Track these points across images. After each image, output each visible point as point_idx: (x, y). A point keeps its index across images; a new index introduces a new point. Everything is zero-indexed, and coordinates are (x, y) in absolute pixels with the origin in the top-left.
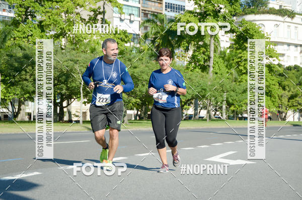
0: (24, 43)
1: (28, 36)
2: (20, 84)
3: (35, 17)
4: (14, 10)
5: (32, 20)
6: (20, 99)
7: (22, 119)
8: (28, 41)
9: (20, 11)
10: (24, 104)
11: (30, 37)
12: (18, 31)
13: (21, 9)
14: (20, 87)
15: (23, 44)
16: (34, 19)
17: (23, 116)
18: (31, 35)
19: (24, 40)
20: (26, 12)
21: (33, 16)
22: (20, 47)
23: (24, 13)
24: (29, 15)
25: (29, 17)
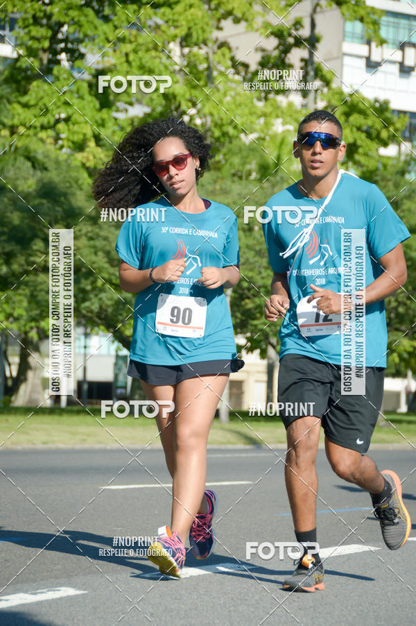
0: (43, 146)
1: (58, 121)
2: (26, 284)
3: (82, 56)
4: (14, 33)
5: (72, 67)
6: (26, 333)
7: (30, 401)
8: (57, 138)
9: (33, 38)
10: (37, 349)
11: (61, 126)
12: (26, 106)
13: (37, 31)
14: (27, 292)
15: (39, 150)
16: (78, 63)
17: (33, 391)
18: (67, 120)
19: (43, 135)
20: (54, 40)
21: (76, 56)
22: (28, 158)
23: (46, 44)
24: (63, 50)
25: (63, 56)
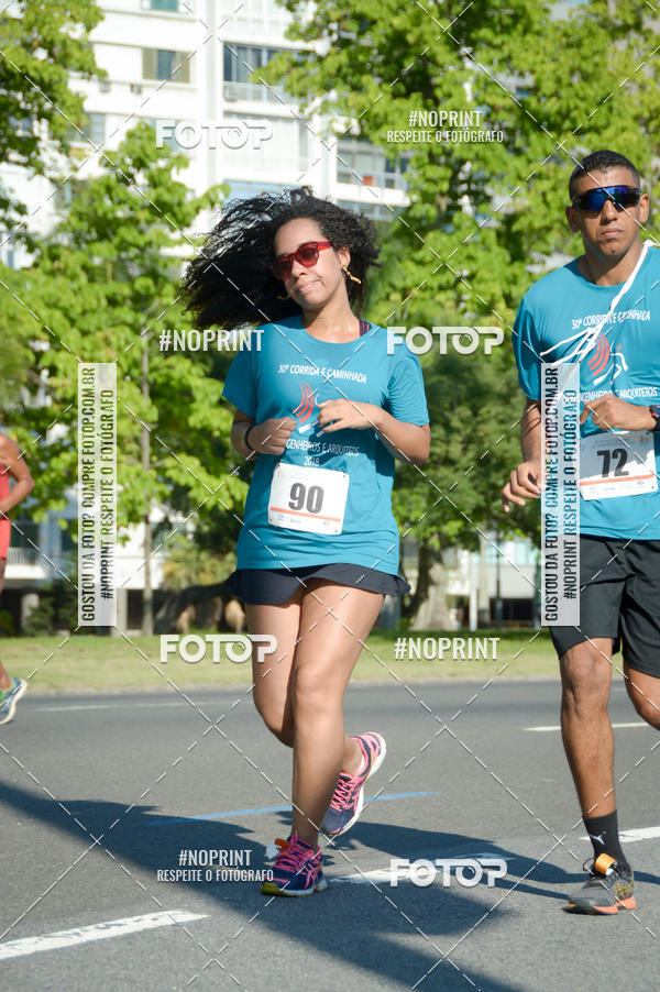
1: (458, 280)
2: (424, 480)
3: (488, 199)
4: (406, 176)
5: (476, 213)
6: (425, 541)
7: (433, 623)
8: (459, 301)
9: (429, 180)
10: (439, 560)
11: (463, 286)
12: (420, 263)
13: (433, 171)
14: (425, 490)
15: (437, 316)
16: (483, 208)
17: (435, 612)
18: (471, 278)
19: (441, 297)
20: (454, 181)
21: (480, 198)
23: (445, 186)
24: (464, 193)
25: (465, 200)
